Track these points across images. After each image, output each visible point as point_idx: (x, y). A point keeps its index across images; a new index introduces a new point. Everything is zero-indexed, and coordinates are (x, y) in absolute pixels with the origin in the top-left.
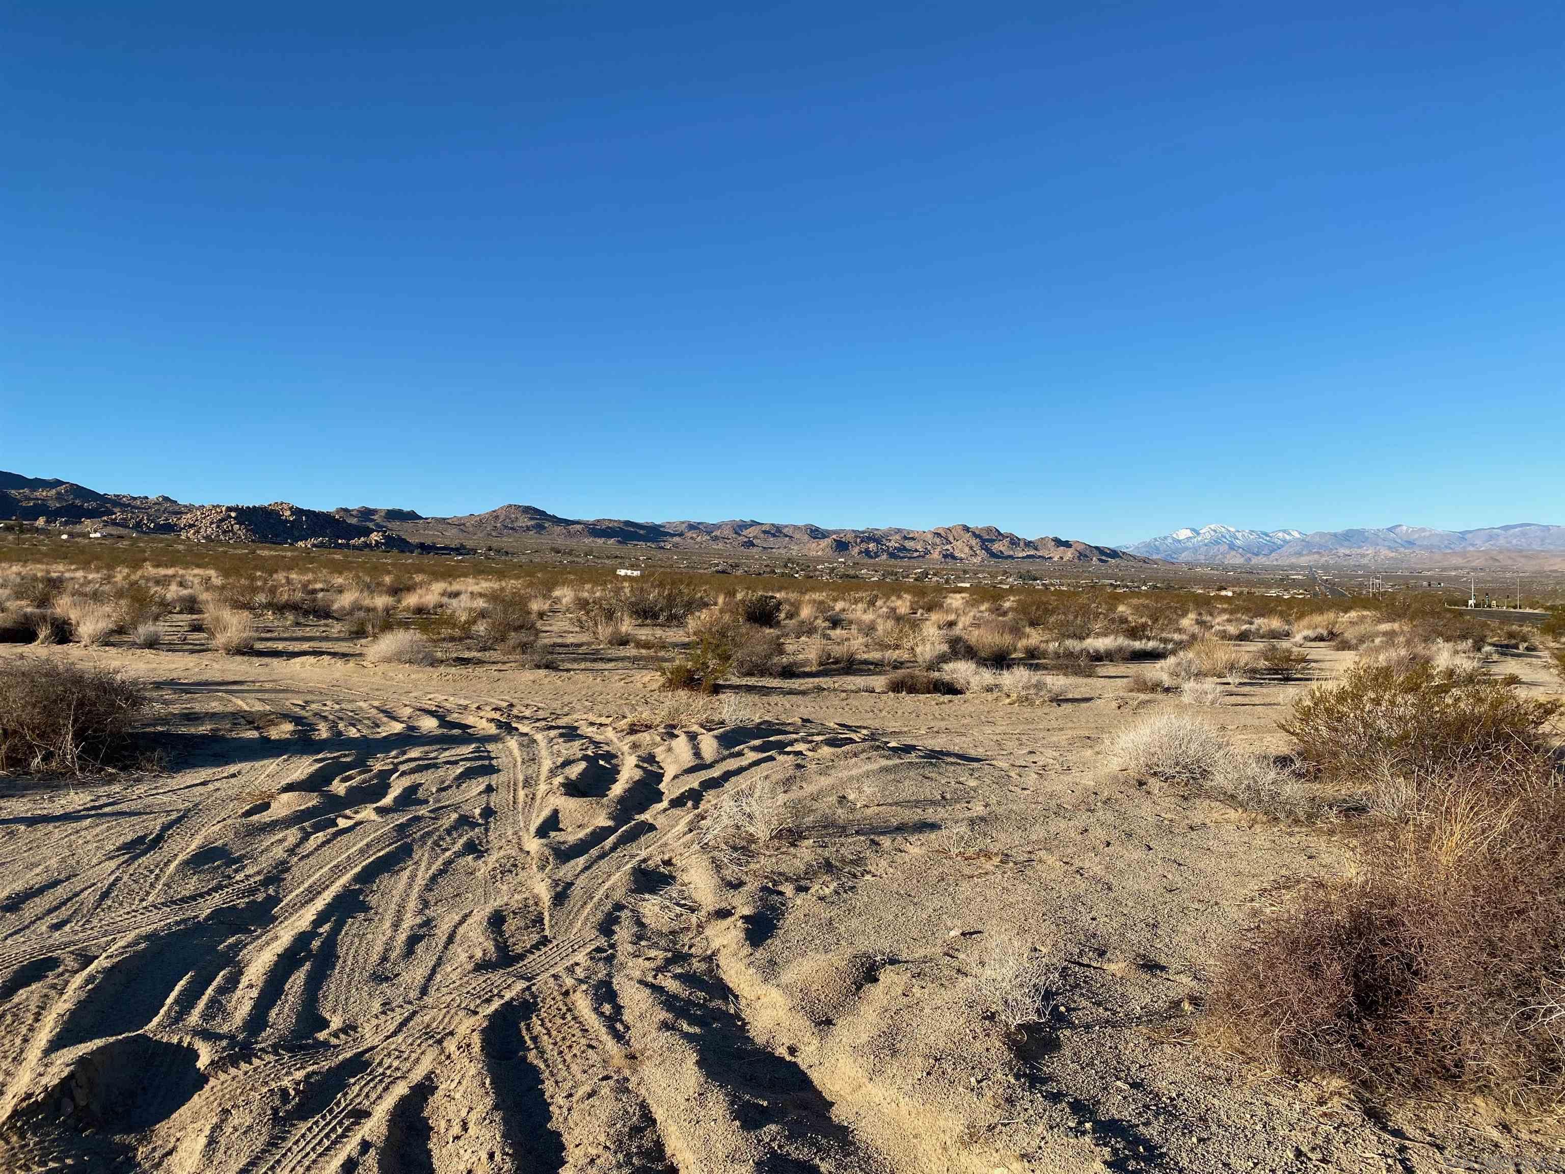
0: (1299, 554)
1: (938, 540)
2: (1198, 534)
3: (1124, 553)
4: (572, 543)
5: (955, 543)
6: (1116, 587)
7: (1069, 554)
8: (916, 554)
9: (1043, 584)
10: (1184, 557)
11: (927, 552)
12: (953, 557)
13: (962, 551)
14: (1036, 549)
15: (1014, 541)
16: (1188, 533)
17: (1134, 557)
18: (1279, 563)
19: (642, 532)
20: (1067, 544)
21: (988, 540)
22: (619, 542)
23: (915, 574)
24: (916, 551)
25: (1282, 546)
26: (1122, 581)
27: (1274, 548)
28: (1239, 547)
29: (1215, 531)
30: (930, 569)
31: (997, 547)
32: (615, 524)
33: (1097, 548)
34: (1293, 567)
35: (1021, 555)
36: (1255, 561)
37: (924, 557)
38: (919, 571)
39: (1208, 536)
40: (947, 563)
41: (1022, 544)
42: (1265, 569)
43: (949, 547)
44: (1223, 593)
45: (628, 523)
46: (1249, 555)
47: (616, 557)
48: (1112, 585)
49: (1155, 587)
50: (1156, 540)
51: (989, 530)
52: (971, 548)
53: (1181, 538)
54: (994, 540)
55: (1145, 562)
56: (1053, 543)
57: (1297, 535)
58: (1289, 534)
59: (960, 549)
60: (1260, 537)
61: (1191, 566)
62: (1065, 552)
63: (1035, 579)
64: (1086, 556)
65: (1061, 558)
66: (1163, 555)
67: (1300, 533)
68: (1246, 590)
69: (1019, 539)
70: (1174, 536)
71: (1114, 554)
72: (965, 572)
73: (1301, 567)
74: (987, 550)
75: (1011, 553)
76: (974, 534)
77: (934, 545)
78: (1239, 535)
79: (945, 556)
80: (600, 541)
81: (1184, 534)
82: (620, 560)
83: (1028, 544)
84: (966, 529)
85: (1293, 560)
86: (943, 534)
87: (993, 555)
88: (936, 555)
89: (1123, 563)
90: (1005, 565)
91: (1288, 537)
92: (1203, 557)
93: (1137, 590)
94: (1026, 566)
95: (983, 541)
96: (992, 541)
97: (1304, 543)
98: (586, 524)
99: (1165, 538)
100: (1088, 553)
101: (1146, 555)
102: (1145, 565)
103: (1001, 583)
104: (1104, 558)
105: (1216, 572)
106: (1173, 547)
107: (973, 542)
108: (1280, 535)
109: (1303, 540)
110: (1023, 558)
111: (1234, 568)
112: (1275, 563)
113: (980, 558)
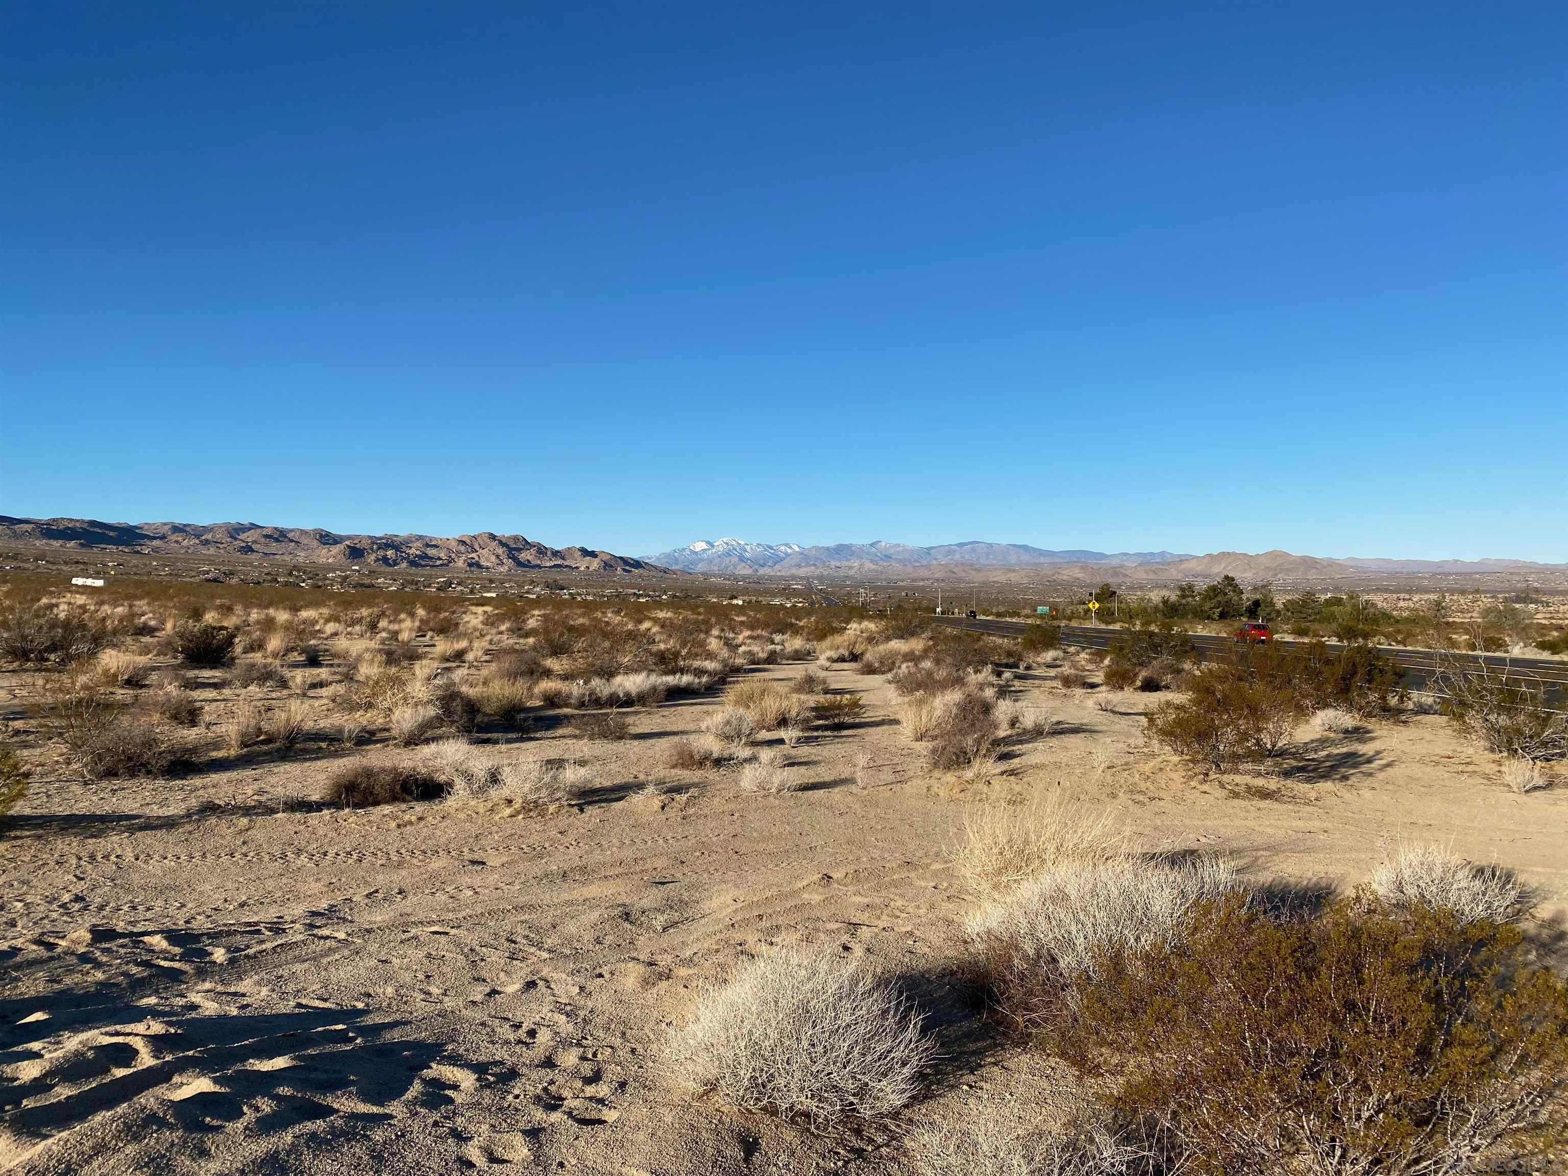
0: (799, 566)
1: (462, 548)
2: (713, 546)
3: (646, 563)
4: (18, 545)
5: (481, 551)
6: (639, 596)
7: (595, 564)
8: (439, 563)
9: (570, 594)
10: (701, 567)
11: (451, 560)
12: (479, 566)
13: (488, 560)
14: (563, 559)
15: (541, 551)
16: (704, 546)
17: (655, 567)
18: (782, 573)
19: (112, 534)
20: (593, 554)
21: (515, 549)
22: (82, 545)
23: (438, 583)
24: (439, 559)
25: (784, 559)
26: (645, 590)
27: (778, 560)
28: (748, 559)
29: (727, 544)
30: (454, 578)
31: (524, 556)
32: (78, 525)
33: (621, 558)
34: (794, 578)
35: (548, 564)
36: (761, 571)
37: (447, 565)
38: (442, 580)
39: (721, 548)
40: (472, 572)
41: (549, 553)
42: (770, 579)
43: (474, 555)
44: (735, 602)
45: (93, 523)
46: (756, 567)
47: (77, 563)
48: (635, 594)
49: (674, 596)
50: (675, 551)
51: (516, 539)
52: (498, 556)
53: (698, 550)
54: (521, 549)
55: (665, 572)
56: (580, 553)
57: (797, 549)
58: (790, 548)
59: (487, 558)
60: (766, 550)
61: (706, 575)
62: (591, 562)
63: (562, 589)
64: (611, 566)
65: (588, 568)
66: (681, 566)
67: (799, 547)
68: (754, 599)
69: (546, 549)
70: (692, 547)
71: (637, 564)
72: (491, 581)
73: (800, 578)
74: (515, 559)
75: (539, 562)
76: (500, 542)
77: (458, 553)
78: (748, 548)
79: (470, 565)
80: (56, 544)
81: (700, 546)
82: (82, 566)
83: (556, 554)
84: (493, 537)
85: (794, 571)
86: (468, 542)
87: (520, 564)
88: (460, 563)
89: (645, 573)
90: (533, 574)
91: (789, 551)
92: (717, 568)
93: (658, 599)
94: (553, 576)
95: (510, 549)
96: (519, 550)
97: (802, 556)
98: (37, 524)
99: (684, 549)
100: (612, 563)
101: (667, 566)
102: (665, 575)
103: (528, 592)
104: (627, 568)
105: (728, 582)
106: (690, 558)
107: (500, 551)
108: (783, 548)
109: (801, 554)
110: (550, 567)
111: (744, 578)
112: (778, 574)
113: (506, 568)
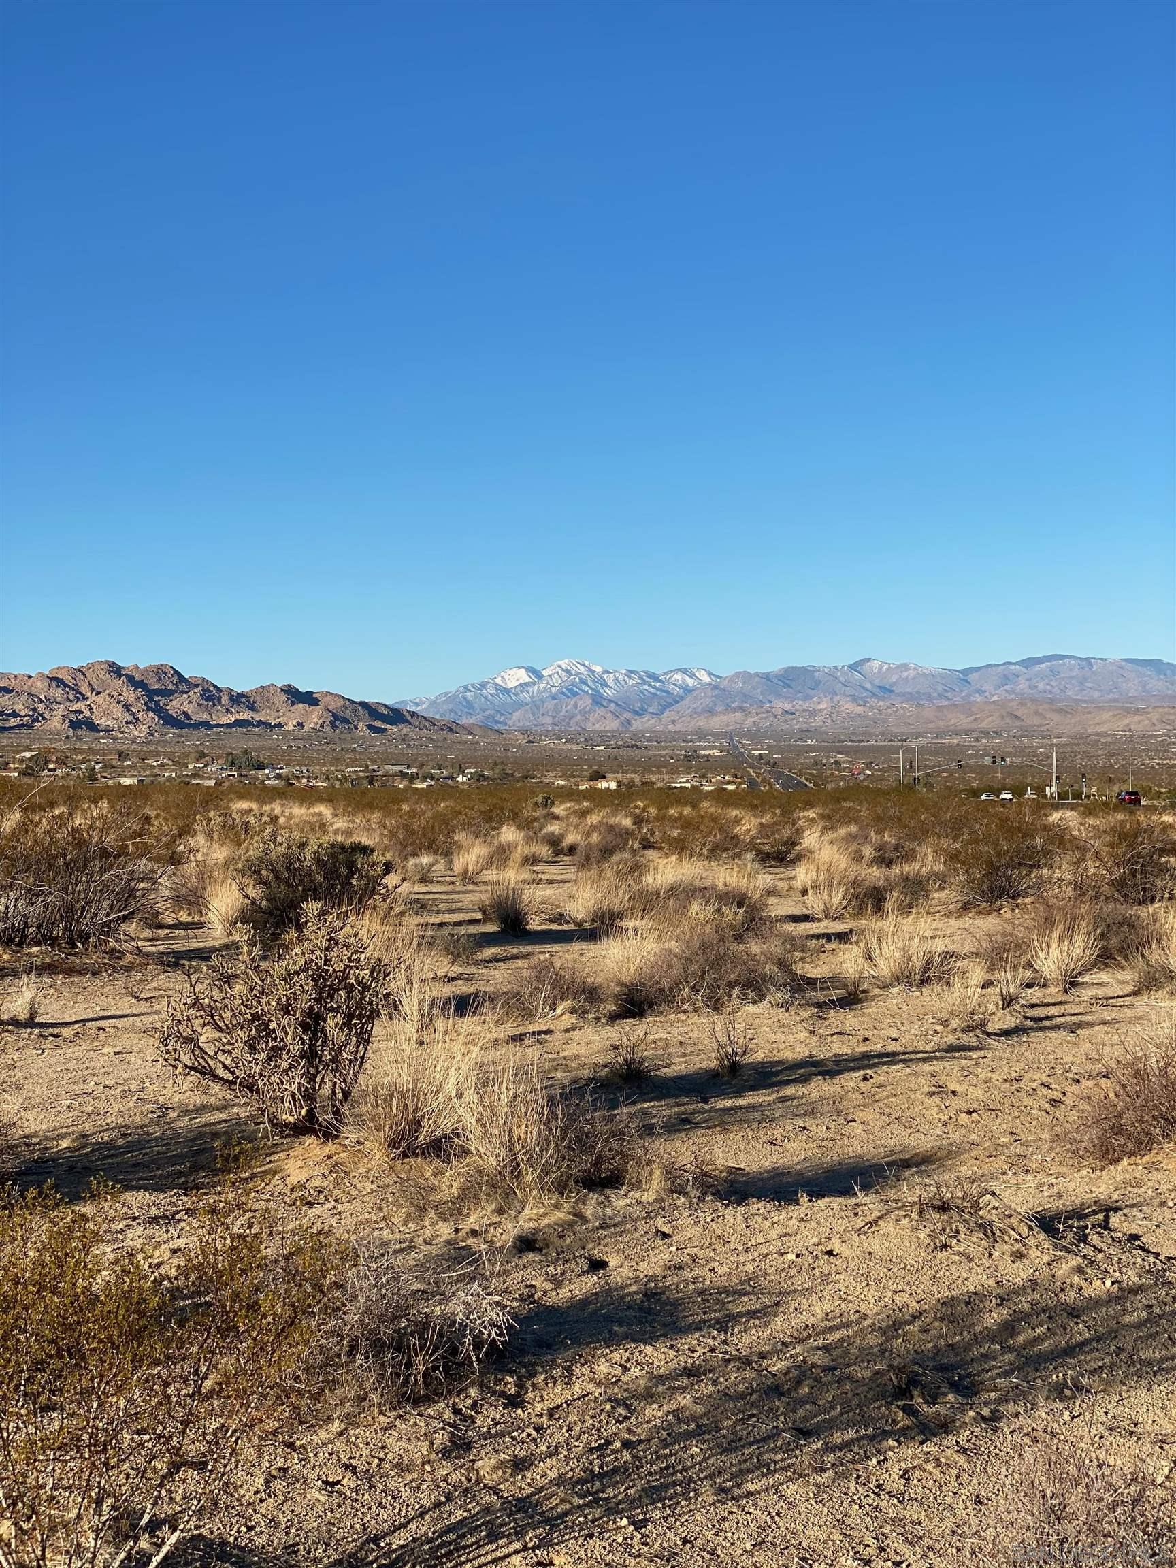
0: (711, 712)
1: (58, 693)
2: (540, 677)
3: (413, 714)
5: (93, 697)
6: (412, 778)
7: (314, 718)
8: (13, 722)
9: (278, 777)
10: (517, 719)
11: (37, 717)
12: (93, 727)
13: (108, 714)
14: (252, 708)
15: (210, 694)
16: (523, 676)
17: (431, 721)
18: (678, 727)
20: (310, 699)
21: (159, 692)
23: (22, 761)
24: (15, 714)
25: (682, 698)
26: (421, 766)
27: (669, 701)
28: (610, 701)
29: (568, 671)
30: (49, 751)
31: (176, 705)
33: (364, 705)
34: (702, 735)
35: (224, 720)
36: (638, 724)
37: (29, 727)
38: (27, 755)
39: (556, 681)
40: (79, 738)
41: (225, 698)
42: (656, 738)
43: (81, 706)
44: (603, 785)
46: (627, 715)
48: (403, 775)
49: (480, 777)
50: (466, 688)
51: (160, 672)
52: (127, 707)
53: (510, 685)
54: (172, 692)
55: (451, 730)
56: (284, 697)
57: (706, 678)
58: (692, 676)
59: (106, 712)
60: (645, 682)
61: (533, 737)
62: (306, 715)
63: (261, 767)
64: (345, 721)
65: (301, 725)
66: (480, 717)
67: (710, 674)
68: (637, 779)
69: (219, 690)
70: (499, 681)
71: (396, 716)
72: (122, 755)
73: (714, 734)
74: (159, 711)
75: (206, 717)
76: (131, 679)
77: (51, 702)
78: (610, 679)
79: (74, 725)
81: (515, 677)
83: (237, 699)
84: (115, 670)
85: (701, 722)
86: (68, 679)
87: (170, 721)
88: (55, 722)
89: (412, 733)
90: (196, 740)
91: (690, 682)
92: (548, 720)
93: (450, 782)
94: (239, 743)
95: (151, 693)
96: (166, 693)
97: (717, 692)
99: (483, 686)
100: (348, 714)
101: (448, 718)
102: (451, 736)
103: (195, 776)
104: (377, 724)
105: (574, 747)
106: (496, 701)
107: (131, 696)
108: (678, 677)
109: (716, 687)
110: (229, 726)
111: (604, 739)
112: (671, 728)
113: (145, 728)
